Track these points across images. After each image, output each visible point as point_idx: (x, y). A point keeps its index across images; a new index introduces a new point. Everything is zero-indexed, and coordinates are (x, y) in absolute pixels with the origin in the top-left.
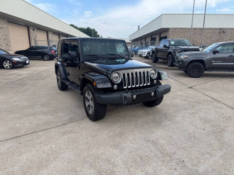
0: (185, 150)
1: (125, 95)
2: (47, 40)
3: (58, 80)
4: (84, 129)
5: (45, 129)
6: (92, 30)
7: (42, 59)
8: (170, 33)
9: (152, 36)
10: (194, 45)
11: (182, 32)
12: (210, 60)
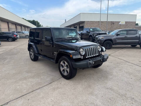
0: (130, 91)
1: (90, 62)
2: (8, 28)
3: (30, 55)
4: (65, 85)
5: (40, 88)
6: (36, 21)
7: (8, 41)
8: (85, 24)
9: (74, 26)
10: (102, 31)
11: (92, 24)
12: (115, 39)
